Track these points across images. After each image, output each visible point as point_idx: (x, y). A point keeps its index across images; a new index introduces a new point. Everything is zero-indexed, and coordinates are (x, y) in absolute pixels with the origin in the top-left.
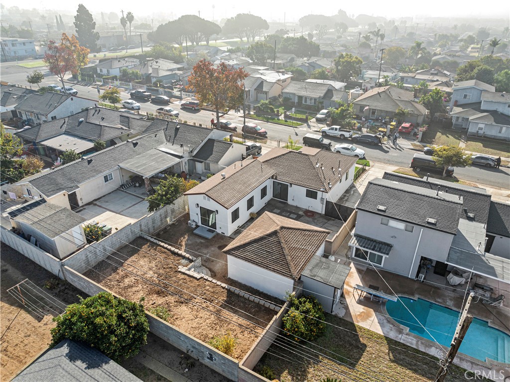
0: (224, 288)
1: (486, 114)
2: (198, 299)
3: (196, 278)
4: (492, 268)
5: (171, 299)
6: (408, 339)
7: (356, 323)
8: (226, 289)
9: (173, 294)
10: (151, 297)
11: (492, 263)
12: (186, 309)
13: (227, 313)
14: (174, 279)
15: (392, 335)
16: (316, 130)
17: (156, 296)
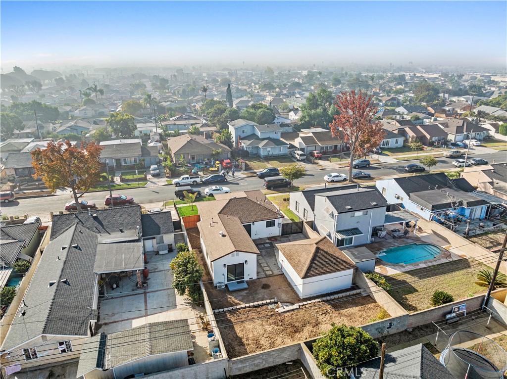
0: (319, 302)
1: (266, 141)
2: (321, 317)
3: (297, 309)
4: (398, 218)
5: (308, 328)
6: (410, 268)
7: (387, 275)
8: (322, 301)
9: (304, 325)
10: (296, 337)
11: (396, 216)
12: (325, 326)
13: (344, 311)
14: (287, 319)
15: (404, 270)
16: (164, 184)
17: (297, 334)
